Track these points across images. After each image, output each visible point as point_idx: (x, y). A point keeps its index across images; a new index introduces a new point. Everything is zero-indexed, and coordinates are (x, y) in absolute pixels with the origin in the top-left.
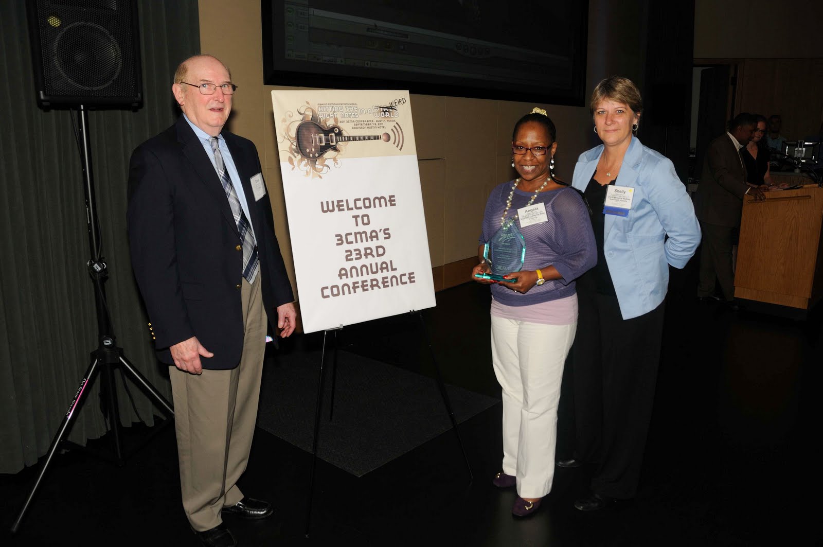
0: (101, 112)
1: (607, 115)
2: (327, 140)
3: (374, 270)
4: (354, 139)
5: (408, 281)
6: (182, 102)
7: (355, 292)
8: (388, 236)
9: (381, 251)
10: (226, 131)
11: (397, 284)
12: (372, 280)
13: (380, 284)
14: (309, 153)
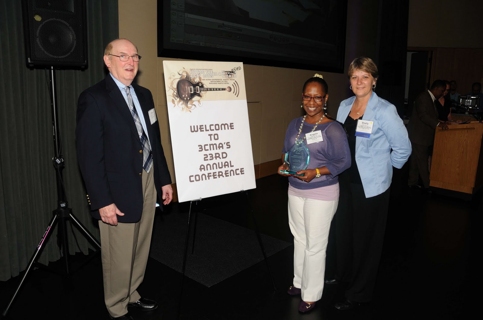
0: (63, 71)
1: (358, 79)
2: (195, 90)
3: (221, 166)
4: (211, 90)
5: (240, 173)
6: (109, 66)
7: (209, 179)
8: (229, 146)
9: (225, 155)
10: (135, 83)
11: (234, 175)
12: (219, 172)
13: (224, 175)
14: (184, 97)
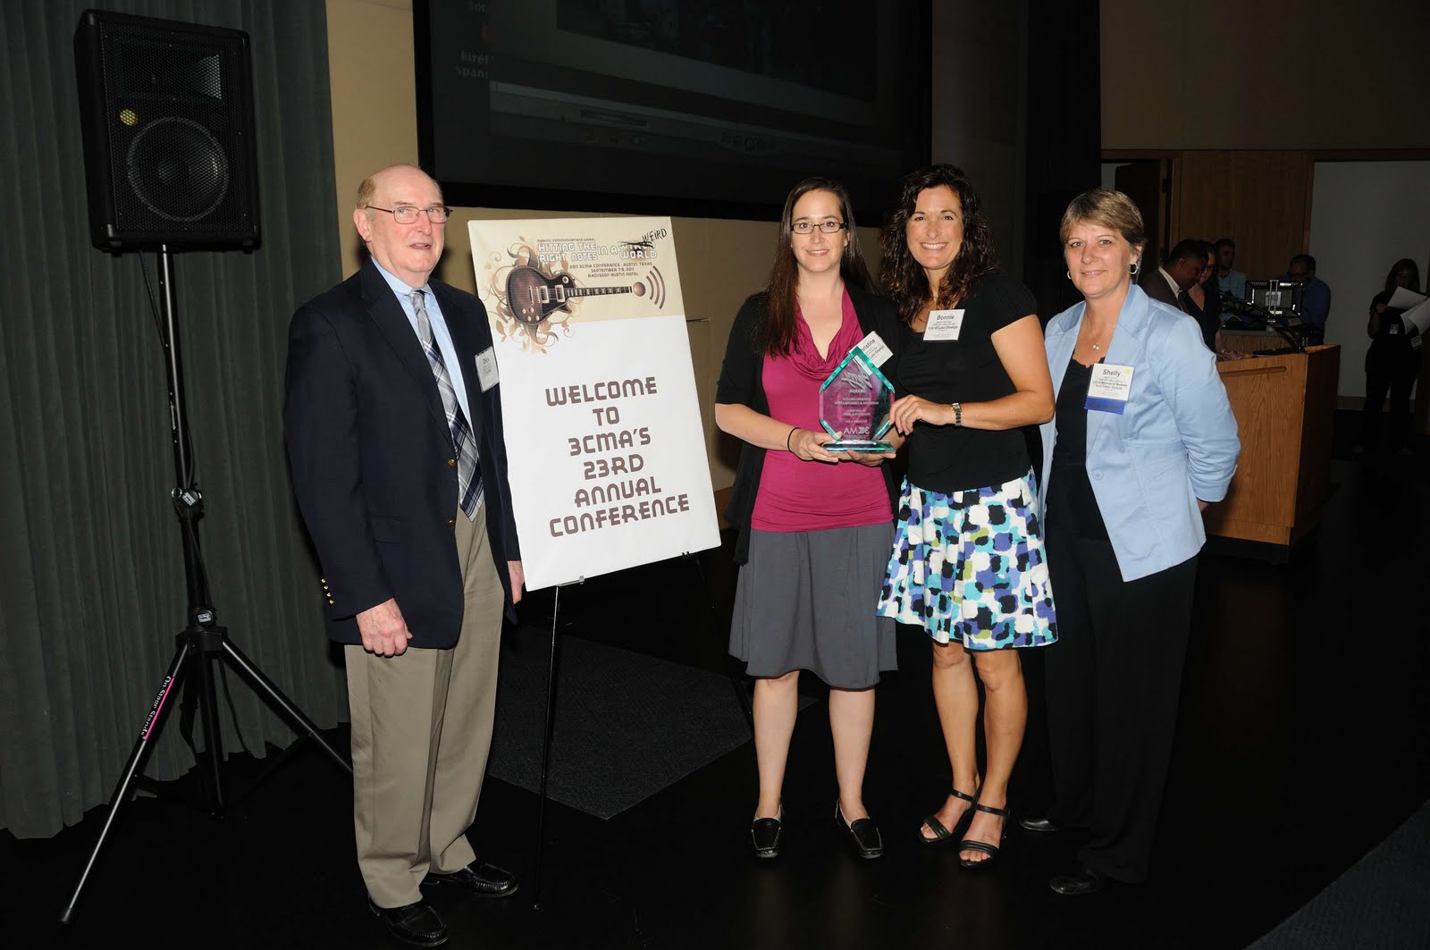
1: (1085, 248)
2: (552, 296)
3: (628, 492)
5: (679, 508)
6: (368, 237)
7: (600, 526)
8: (646, 439)
9: (637, 463)
10: (437, 281)
11: (663, 513)
12: (625, 508)
13: (637, 514)
14: (527, 315)
